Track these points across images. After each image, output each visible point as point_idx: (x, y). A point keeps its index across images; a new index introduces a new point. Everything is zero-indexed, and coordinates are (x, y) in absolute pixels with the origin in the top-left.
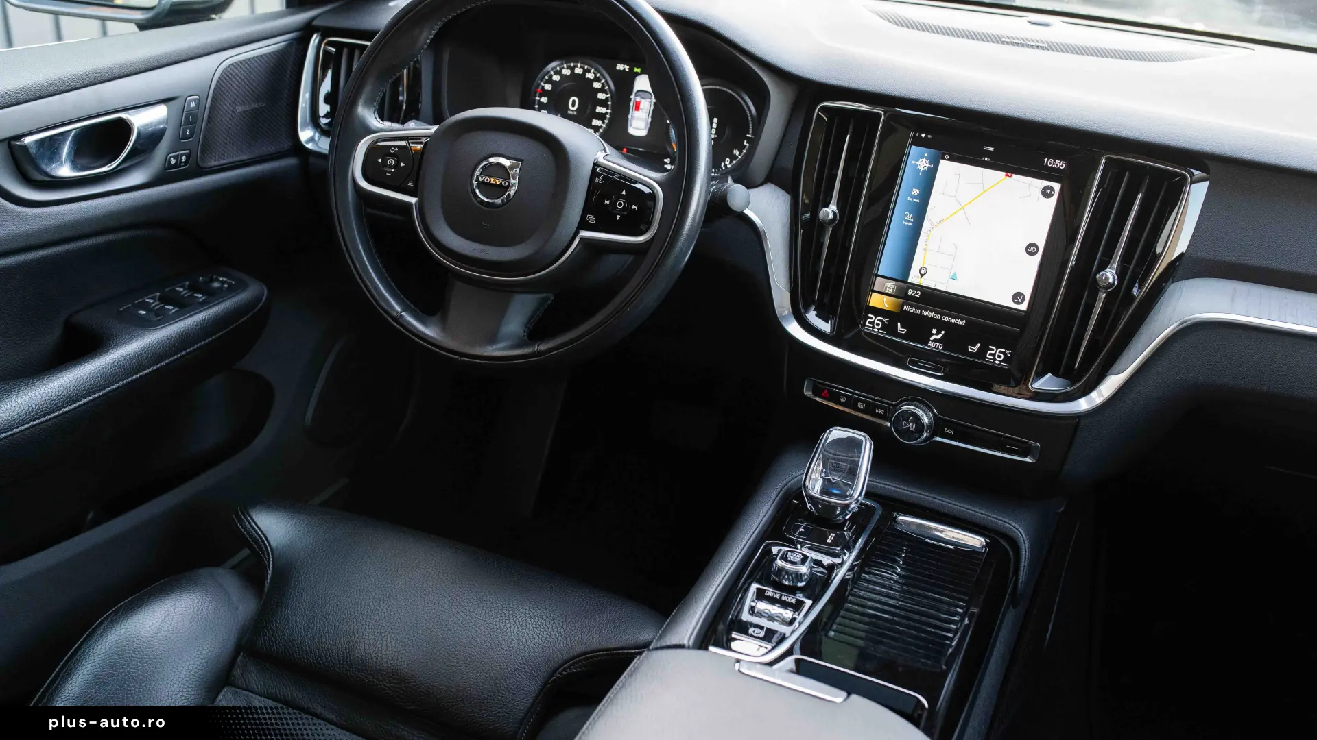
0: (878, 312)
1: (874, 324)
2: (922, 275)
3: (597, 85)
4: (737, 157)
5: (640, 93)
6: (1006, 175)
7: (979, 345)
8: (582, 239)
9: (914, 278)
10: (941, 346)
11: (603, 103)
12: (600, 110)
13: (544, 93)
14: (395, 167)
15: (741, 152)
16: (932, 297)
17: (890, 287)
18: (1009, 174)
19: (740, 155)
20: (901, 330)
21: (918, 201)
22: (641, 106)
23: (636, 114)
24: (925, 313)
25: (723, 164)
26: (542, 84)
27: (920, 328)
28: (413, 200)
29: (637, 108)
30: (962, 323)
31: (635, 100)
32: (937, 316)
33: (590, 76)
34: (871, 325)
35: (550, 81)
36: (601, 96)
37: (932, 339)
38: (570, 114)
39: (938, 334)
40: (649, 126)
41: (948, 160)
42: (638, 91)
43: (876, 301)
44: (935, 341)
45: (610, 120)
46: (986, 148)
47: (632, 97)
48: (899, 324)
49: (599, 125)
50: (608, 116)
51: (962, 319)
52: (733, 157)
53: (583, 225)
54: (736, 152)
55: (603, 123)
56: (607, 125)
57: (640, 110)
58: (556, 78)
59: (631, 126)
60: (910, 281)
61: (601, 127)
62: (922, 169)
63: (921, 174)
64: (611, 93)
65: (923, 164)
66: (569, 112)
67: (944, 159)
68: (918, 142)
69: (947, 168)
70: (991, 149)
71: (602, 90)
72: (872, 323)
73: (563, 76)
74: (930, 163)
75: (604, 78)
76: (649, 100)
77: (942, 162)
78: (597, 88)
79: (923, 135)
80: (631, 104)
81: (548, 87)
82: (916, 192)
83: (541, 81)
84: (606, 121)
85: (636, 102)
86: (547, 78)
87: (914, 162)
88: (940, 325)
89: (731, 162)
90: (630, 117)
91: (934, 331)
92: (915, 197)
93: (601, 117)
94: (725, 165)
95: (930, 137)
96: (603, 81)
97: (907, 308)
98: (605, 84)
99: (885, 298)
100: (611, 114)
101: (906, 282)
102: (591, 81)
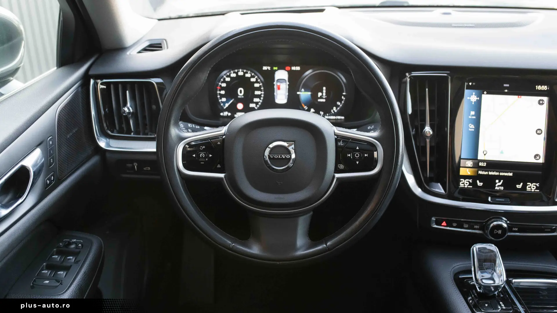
0: (465, 177)
1: (464, 184)
2: (485, 155)
3: (253, 80)
4: (339, 106)
5: (279, 80)
6: (518, 97)
7: (522, 184)
8: (338, 179)
9: (480, 157)
10: (502, 188)
11: (259, 89)
12: (257, 93)
13: (222, 88)
14: (205, 157)
15: (341, 103)
16: (492, 165)
17: (470, 163)
18: (520, 96)
19: (341, 104)
20: (480, 184)
21: (475, 117)
22: (281, 87)
23: (279, 92)
24: (490, 173)
25: (332, 111)
26: (220, 84)
27: (489, 181)
28: (222, 175)
29: (279, 88)
30: (511, 174)
31: (277, 85)
32: (497, 174)
33: (248, 75)
34: (463, 185)
35: (224, 81)
36: (257, 85)
37: (497, 185)
38: (240, 98)
39: (499, 182)
40: (287, 97)
41: (486, 94)
42: (278, 80)
43: (463, 172)
44: (499, 186)
45: (264, 97)
46: (505, 85)
47: (275, 83)
48: (478, 181)
49: (258, 101)
50: (262, 96)
51: (511, 172)
52: (337, 106)
53: (337, 171)
54: (339, 103)
55: (260, 99)
56: (263, 100)
57: (281, 90)
58: (228, 79)
59: (277, 98)
60: (479, 158)
61: (259, 102)
62: (473, 101)
63: (473, 103)
64: (262, 82)
65: (474, 98)
66: (239, 97)
67: (484, 94)
68: (469, 87)
69: (487, 98)
70: (508, 85)
71: (257, 82)
72: (464, 183)
73: (232, 78)
74: (477, 97)
75: (257, 75)
76: (285, 83)
77: (483, 95)
78: (253, 82)
79: (470, 84)
80: (275, 87)
81: (224, 85)
82: (473, 113)
83: (219, 82)
84: (262, 98)
85: (278, 86)
86: (222, 80)
87: (468, 98)
88: (500, 178)
89: (336, 109)
90: (275, 94)
91: (497, 181)
92: (472, 116)
93: (259, 96)
94: (334, 111)
95: (474, 84)
96: (256, 77)
97: (480, 172)
98: (258, 78)
99: (468, 169)
100: (264, 94)
101: (477, 159)
102: (249, 79)
